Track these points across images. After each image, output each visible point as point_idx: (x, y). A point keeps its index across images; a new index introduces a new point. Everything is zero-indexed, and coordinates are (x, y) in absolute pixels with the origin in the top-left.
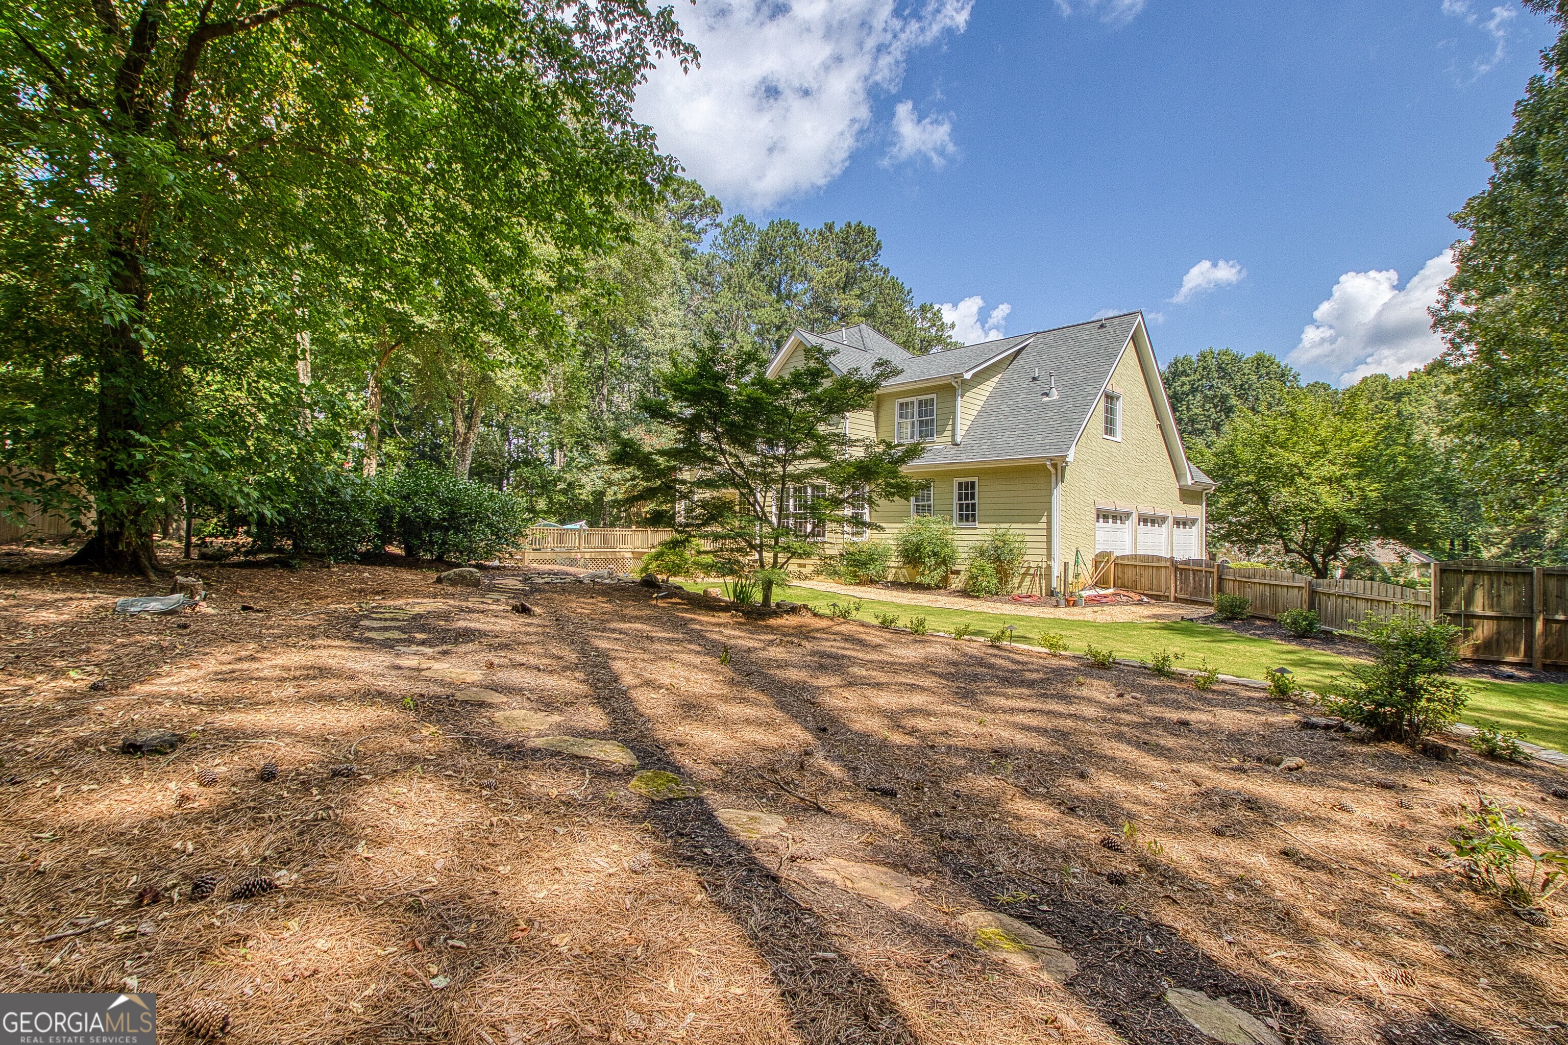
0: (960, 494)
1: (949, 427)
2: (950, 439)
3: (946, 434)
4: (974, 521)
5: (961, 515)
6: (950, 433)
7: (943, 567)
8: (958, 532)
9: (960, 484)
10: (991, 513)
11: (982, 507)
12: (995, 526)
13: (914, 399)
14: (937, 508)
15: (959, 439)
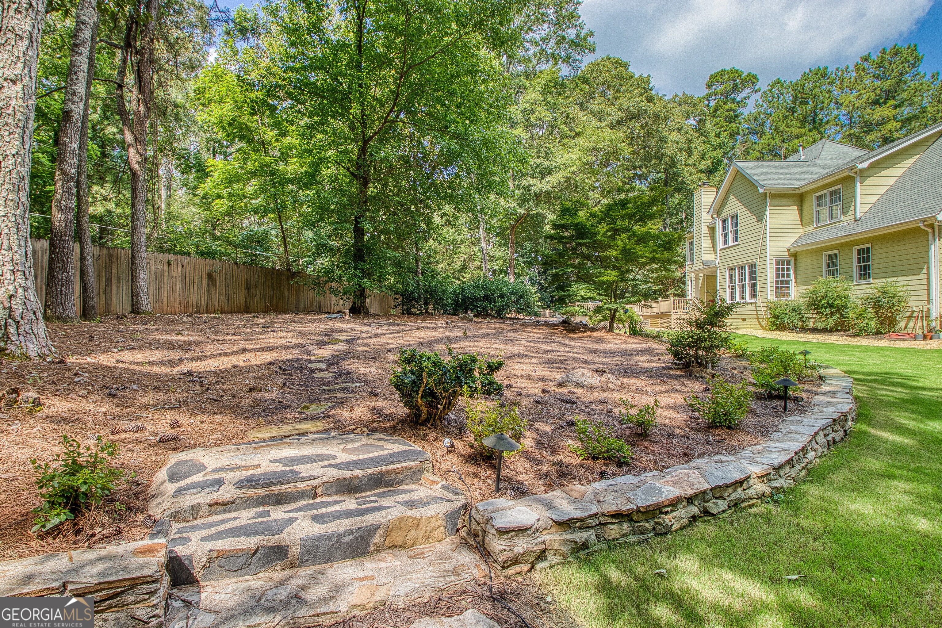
0: (859, 259)
1: (852, 208)
2: (853, 217)
3: (850, 213)
4: (869, 278)
5: (861, 275)
6: (852, 212)
7: (838, 315)
8: (856, 288)
9: (859, 250)
10: (882, 270)
11: (875, 267)
12: (884, 280)
13: (826, 191)
14: (842, 271)
15: (858, 217)
